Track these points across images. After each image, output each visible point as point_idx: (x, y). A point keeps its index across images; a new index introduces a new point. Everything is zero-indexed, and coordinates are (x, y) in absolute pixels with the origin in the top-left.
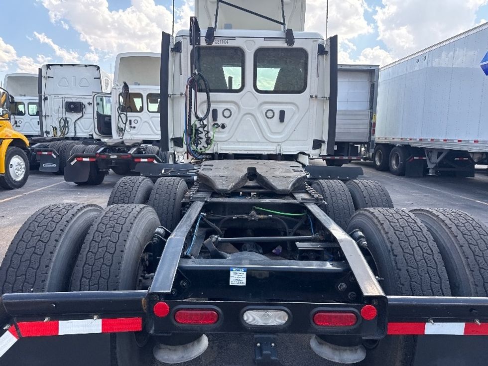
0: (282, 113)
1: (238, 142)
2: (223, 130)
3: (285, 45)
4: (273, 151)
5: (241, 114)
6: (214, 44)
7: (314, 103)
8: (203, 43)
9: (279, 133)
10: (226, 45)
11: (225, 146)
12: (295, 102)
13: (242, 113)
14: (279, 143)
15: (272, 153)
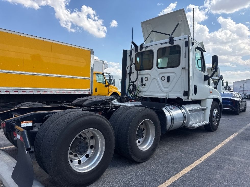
1: (150, 92)
2: (145, 87)
3: (170, 45)
4: (165, 96)
7: (184, 71)
8: (139, 51)
9: (167, 87)
11: (146, 94)
12: (174, 72)
13: (152, 78)
14: (167, 93)
15: (164, 97)
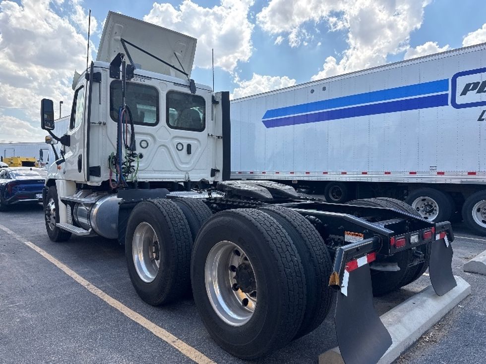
0: (189, 146)
1: (154, 171)
2: (141, 160)
5: (157, 146)
6: (132, 80)
7: (211, 140)
9: (187, 163)
10: (143, 83)
11: (142, 175)
12: (198, 138)
13: (157, 144)
14: (186, 172)
15: (182, 180)
